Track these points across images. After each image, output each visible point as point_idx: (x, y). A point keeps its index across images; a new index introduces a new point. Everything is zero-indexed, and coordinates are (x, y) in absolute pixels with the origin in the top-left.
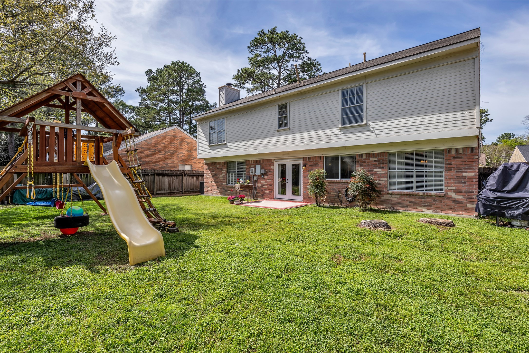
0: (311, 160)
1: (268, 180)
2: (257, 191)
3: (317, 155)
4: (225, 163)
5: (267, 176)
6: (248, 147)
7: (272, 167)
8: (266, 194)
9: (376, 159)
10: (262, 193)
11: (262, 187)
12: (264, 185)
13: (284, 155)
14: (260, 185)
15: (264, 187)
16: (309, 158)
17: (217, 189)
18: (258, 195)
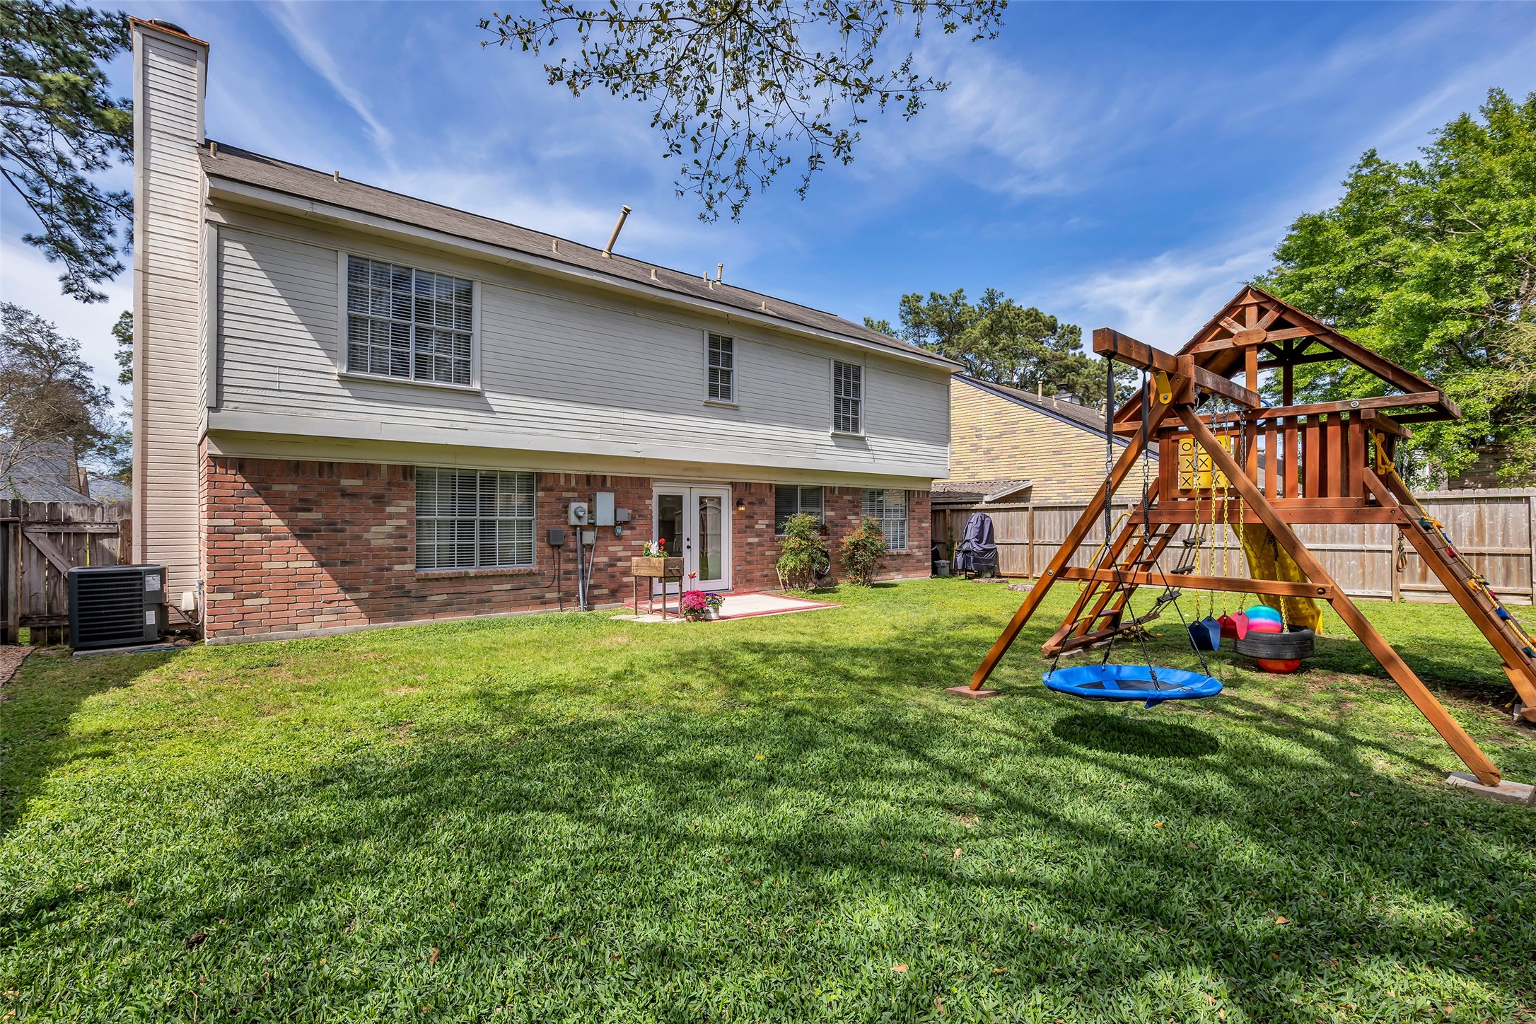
0: (753, 490)
1: (634, 543)
2: (592, 582)
3: (765, 479)
4: (407, 471)
5: (633, 528)
6: (598, 430)
7: (647, 502)
8: (627, 585)
9: (849, 498)
10: (613, 586)
11: (615, 565)
12: (620, 560)
13: (686, 469)
14: (606, 559)
15: (619, 564)
16: (748, 485)
17: (342, 596)
18: (596, 592)
